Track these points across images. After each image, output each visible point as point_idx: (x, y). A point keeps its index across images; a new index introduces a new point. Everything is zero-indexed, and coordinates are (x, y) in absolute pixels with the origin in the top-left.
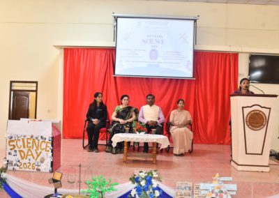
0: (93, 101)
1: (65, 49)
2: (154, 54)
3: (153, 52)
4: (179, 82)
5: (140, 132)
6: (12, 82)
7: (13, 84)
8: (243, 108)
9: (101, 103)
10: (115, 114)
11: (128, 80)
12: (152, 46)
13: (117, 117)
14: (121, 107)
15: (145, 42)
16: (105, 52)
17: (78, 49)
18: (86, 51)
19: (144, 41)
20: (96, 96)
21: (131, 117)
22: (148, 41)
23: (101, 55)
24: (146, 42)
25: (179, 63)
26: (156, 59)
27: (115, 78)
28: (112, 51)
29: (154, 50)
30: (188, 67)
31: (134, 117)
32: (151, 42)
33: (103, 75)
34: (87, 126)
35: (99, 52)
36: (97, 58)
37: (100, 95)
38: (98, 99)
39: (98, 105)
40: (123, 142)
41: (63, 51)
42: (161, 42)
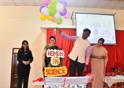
1: (47, 29)
3: (96, 31)
6: (14, 49)
7: (14, 50)
15: (91, 25)
25: (109, 37)
30: (113, 38)
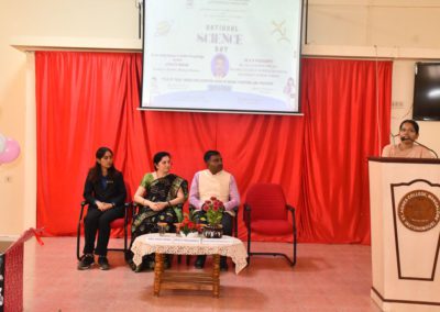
0: (93, 165)
1: (37, 53)
2: (220, 64)
3: (220, 61)
4: (272, 121)
5: (186, 233)
8: (392, 186)
9: (112, 169)
10: (141, 189)
11: (169, 117)
12: (217, 49)
13: (146, 196)
14: (155, 176)
15: (202, 39)
16: (122, 59)
17: (65, 54)
18: (81, 58)
19: (200, 38)
20: (100, 154)
21: (176, 197)
22: (209, 38)
23: (113, 67)
24: (206, 40)
25: (271, 84)
26: (225, 75)
27: (143, 112)
28: (135, 58)
29: (220, 57)
30: (290, 91)
31: (180, 195)
32: (215, 39)
33: (118, 107)
34: (85, 214)
35: (109, 60)
36: (106, 72)
37: (108, 154)
38: (105, 162)
39: (105, 173)
40: (153, 254)
41: (33, 56)
42: (234, 39)
